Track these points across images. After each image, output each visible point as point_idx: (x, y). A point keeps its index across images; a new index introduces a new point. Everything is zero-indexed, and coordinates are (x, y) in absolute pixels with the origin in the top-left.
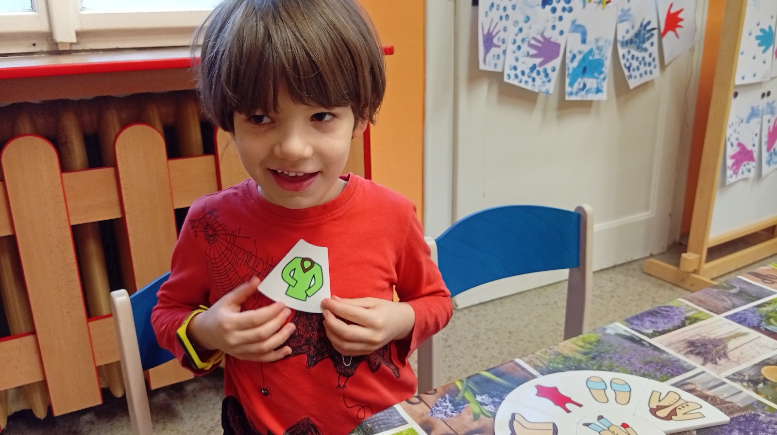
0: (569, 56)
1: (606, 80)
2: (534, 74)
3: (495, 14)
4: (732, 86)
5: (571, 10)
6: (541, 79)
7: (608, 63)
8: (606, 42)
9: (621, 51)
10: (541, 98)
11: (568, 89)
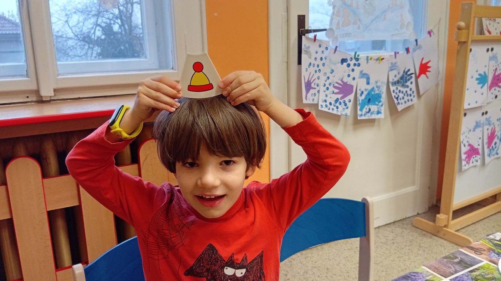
0: (359, 92)
1: (383, 106)
2: (338, 104)
3: (312, 69)
4: (462, 110)
5: (359, 65)
6: (342, 107)
7: (384, 95)
8: (382, 83)
9: (392, 88)
10: (342, 119)
11: (359, 113)
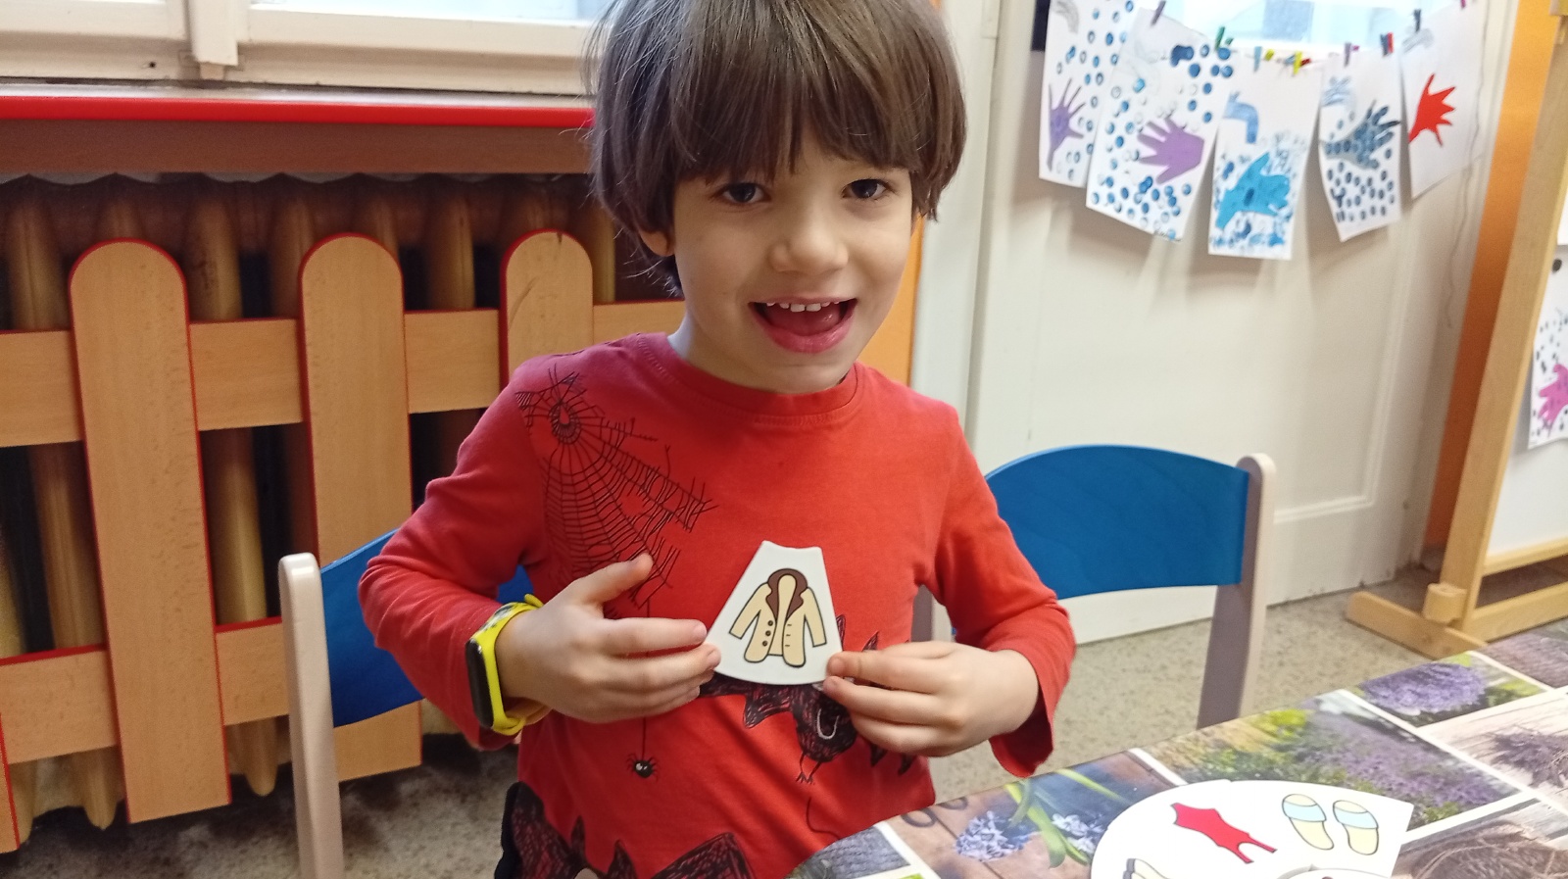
0: (1220, 165)
1: (1292, 220)
2: (1148, 197)
3: (1077, 70)
4: (1551, 247)
5: (1229, 73)
6: (1161, 208)
7: (1297, 185)
8: (1296, 142)
9: (1326, 163)
10: (1157, 246)
11: (1214, 232)
